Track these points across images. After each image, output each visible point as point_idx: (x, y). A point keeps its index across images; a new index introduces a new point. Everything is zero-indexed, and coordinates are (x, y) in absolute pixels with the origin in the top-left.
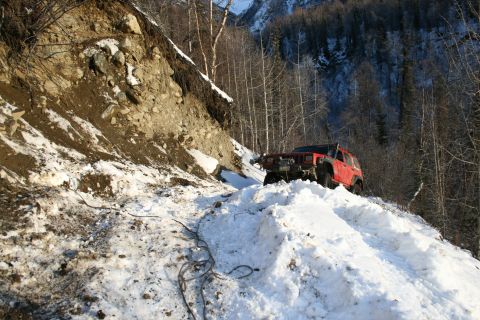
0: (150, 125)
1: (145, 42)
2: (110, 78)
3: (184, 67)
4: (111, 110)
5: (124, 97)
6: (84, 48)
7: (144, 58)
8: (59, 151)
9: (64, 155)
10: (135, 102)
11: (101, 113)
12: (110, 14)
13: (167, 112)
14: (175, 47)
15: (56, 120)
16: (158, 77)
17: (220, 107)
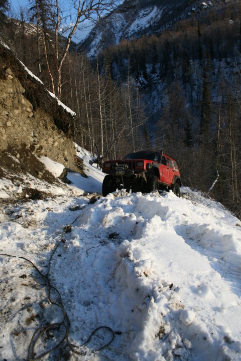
0: (4, 138)
3: (34, 86)
13: (19, 126)
14: (26, 69)
16: (11, 95)
17: (64, 120)
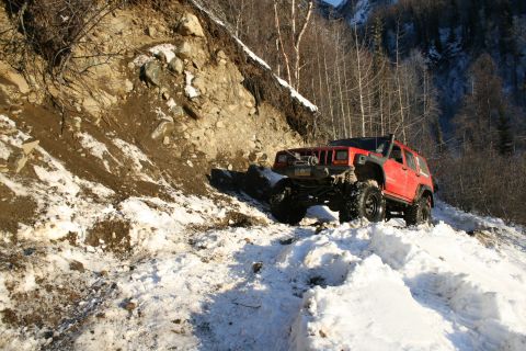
0: (212, 143)
1: (208, 45)
2: (164, 90)
3: (256, 72)
4: (163, 128)
5: (181, 112)
6: (135, 57)
7: (206, 64)
8: (82, 187)
9: (87, 192)
10: (194, 117)
11: (151, 132)
12: (167, 15)
13: (235, 127)
14: (246, 49)
15: (89, 145)
16: (225, 86)
17: (301, 117)
